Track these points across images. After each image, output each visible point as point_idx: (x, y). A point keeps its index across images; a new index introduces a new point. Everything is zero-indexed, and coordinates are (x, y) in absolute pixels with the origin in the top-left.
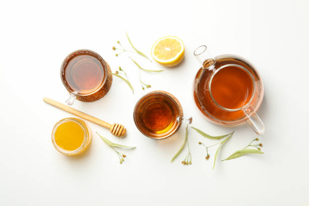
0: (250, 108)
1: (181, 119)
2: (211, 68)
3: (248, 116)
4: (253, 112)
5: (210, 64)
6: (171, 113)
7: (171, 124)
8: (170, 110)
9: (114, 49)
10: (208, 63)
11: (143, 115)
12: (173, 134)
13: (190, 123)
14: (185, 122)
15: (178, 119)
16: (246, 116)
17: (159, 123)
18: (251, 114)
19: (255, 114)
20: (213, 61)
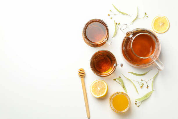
0: (155, 56)
1: (116, 65)
2: (131, 36)
3: (154, 60)
4: (157, 58)
5: (130, 34)
6: (110, 62)
7: (111, 68)
8: (109, 60)
9: (109, 15)
10: (129, 34)
11: (95, 64)
12: (112, 73)
13: (122, 67)
14: (119, 67)
15: (115, 65)
16: (153, 60)
17: (104, 67)
18: (156, 59)
19: (157, 59)
20: (131, 32)
